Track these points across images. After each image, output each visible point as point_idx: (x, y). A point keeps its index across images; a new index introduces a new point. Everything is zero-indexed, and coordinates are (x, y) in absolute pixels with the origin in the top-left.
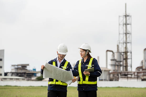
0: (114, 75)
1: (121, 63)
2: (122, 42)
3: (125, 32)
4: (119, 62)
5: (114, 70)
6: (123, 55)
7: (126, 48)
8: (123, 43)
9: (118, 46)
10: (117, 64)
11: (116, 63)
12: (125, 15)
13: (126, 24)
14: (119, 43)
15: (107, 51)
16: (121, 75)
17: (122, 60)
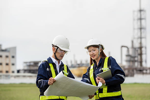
0: (129, 71)
4: (134, 58)
5: (129, 66)
6: (137, 51)
9: (132, 42)
14: (134, 38)
15: (122, 46)
16: (137, 71)
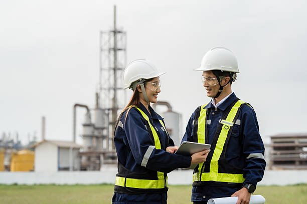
0: (89, 159)
1: (105, 132)
2: (106, 86)
3: (112, 66)
4: (100, 131)
5: (89, 148)
6: (108, 115)
7: (115, 99)
8: (109, 89)
9: (98, 96)
10: (96, 133)
11: (93, 132)
12: (113, 29)
13: (115, 50)
14: (101, 89)
15: (76, 105)
16: (105, 158)
17: (106, 125)
